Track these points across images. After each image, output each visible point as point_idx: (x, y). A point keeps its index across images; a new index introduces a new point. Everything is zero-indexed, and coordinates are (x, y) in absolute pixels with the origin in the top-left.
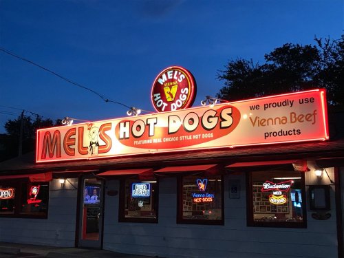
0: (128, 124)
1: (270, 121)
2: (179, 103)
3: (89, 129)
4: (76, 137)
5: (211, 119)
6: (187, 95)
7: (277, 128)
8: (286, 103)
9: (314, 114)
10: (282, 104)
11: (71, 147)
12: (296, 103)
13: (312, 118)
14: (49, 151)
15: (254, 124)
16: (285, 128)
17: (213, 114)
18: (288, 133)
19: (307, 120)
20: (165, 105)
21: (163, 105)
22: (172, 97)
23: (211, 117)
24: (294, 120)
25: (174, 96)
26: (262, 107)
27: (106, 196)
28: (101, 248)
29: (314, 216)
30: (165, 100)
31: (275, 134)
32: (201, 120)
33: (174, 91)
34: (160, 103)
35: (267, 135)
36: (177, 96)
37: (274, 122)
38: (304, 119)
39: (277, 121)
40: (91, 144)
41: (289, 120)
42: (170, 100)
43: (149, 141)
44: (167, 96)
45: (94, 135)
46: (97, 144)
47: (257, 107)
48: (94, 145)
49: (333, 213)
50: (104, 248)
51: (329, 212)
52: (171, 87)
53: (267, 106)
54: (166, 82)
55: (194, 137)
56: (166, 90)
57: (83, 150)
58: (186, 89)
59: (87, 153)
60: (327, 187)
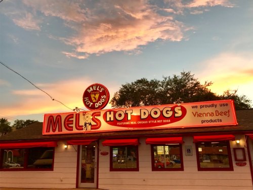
0: (112, 113)
1: (204, 115)
2: (100, 103)
3: (84, 115)
4: (74, 119)
5: (168, 112)
6: (105, 99)
7: (209, 118)
8: (212, 106)
9: (229, 112)
10: (210, 106)
11: (70, 125)
12: (218, 106)
13: (228, 113)
14: (52, 127)
15: (195, 116)
16: (213, 118)
17: (170, 109)
18: (215, 121)
19: (225, 114)
20: (91, 104)
21: (90, 104)
22: (96, 100)
23: (168, 111)
24: (217, 114)
25: (97, 99)
26: (199, 107)
27: (100, 155)
28: (97, 188)
29: (237, 164)
30: (92, 101)
31: (208, 121)
32: (162, 112)
33: (97, 96)
34: (88, 103)
35: (203, 122)
36: (99, 99)
37: (206, 115)
38: (223, 114)
39: (208, 114)
40: (85, 124)
41: (215, 114)
42: (94, 101)
43: (127, 123)
44: (93, 99)
45: (87, 119)
46: (90, 124)
47: (196, 107)
48: (87, 125)
49: (248, 162)
50: (99, 188)
51: (245, 162)
52: (95, 95)
53: (201, 107)
54: (92, 91)
55: (158, 121)
56: (92, 96)
57: (79, 127)
58: (105, 96)
59: (82, 129)
60: (243, 149)
